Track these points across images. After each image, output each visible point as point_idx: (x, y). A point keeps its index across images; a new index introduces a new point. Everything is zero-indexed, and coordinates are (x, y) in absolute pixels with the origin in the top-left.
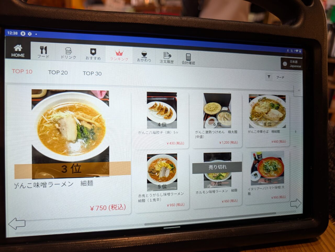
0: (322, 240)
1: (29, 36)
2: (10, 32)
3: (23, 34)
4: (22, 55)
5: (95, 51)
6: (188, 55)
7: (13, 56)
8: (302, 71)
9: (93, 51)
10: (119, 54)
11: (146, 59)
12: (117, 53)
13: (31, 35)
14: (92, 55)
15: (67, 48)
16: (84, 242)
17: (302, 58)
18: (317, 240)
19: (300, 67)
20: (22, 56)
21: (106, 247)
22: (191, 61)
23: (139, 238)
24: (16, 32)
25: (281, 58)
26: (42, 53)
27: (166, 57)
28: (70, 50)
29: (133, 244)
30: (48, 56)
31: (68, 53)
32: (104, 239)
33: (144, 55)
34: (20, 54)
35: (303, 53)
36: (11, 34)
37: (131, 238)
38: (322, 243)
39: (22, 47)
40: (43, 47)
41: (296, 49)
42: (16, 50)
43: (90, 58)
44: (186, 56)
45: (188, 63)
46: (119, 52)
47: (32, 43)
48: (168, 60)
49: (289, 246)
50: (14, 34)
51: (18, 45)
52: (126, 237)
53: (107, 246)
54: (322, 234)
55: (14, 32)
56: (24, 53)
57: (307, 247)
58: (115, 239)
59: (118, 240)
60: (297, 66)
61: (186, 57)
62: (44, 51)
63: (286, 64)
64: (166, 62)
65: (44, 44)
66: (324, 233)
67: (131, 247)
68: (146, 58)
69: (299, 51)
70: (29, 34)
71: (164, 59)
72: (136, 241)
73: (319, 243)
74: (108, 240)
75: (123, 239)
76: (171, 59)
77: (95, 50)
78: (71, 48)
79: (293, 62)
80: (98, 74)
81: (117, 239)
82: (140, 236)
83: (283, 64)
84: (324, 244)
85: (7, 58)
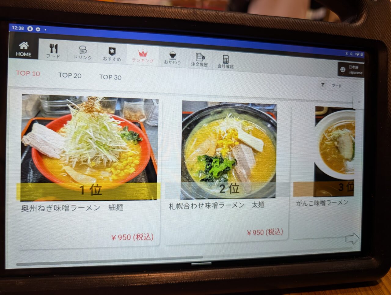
0: (383, 284)
1: (37, 31)
2: (15, 27)
3: (30, 29)
4: (29, 54)
5: (114, 51)
6: (225, 57)
7: (18, 55)
8: (363, 79)
9: (112, 51)
10: (143, 54)
11: (175, 61)
12: (140, 53)
13: (39, 30)
14: (110, 56)
15: (81, 46)
16: (96, 277)
17: (363, 63)
18: (377, 283)
19: (361, 73)
20: (28, 56)
21: (122, 285)
22: (229, 64)
23: (162, 274)
24: (22, 27)
25: (339, 63)
26: (52, 52)
27: (199, 59)
28: (85, 48)
29: (154, 282)
30: (59, 55)
31: (82, 53)
32: (119, 274)
33: (173, 56)
34: (26, 53)
35: (365, 57)
36: (15, 29)
37: (152, 275)
38: (383, 288)
39: (28, 44)
40: (53, 44)
41: (357, 52)
42: (22, 48)
43: (108, 59)
44: (223, 58)
45: (225, 67)
46: (143, 52)
47: (41, 40)
48: (202, 63)
49: (343, 290)
50: (19, 29)
51: (24, 43)
52: (146, 273)
53: (124, 284)
54: (384, 276)
55: (19, 27)
56: (30, 52)
57: (364, 292)
58: (133, 275)
59: (137, 276)
60: (358, 73)
61: (223, 60)
62: (54, 49)
63: (345, 70)
64: (199, 65)
65: (54, 42)
66: (387, 275)
67: (152, 285)
68: (175, 59)
69: (360, 55)
70: (37, 30)
71: (197, 62)
72: (158, 279)
73: (380, 288)
74: (125, 276)
75: (142, 275)
76: (204, 61)
77: (114, 49)
78: (86, 47)
79: (352, 67)
80: (118, 77)
81: (135, 275)
82: (163, 273)
83: (341, 70)
84: (386, 288)
85: (10, 57)
